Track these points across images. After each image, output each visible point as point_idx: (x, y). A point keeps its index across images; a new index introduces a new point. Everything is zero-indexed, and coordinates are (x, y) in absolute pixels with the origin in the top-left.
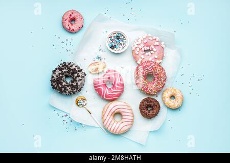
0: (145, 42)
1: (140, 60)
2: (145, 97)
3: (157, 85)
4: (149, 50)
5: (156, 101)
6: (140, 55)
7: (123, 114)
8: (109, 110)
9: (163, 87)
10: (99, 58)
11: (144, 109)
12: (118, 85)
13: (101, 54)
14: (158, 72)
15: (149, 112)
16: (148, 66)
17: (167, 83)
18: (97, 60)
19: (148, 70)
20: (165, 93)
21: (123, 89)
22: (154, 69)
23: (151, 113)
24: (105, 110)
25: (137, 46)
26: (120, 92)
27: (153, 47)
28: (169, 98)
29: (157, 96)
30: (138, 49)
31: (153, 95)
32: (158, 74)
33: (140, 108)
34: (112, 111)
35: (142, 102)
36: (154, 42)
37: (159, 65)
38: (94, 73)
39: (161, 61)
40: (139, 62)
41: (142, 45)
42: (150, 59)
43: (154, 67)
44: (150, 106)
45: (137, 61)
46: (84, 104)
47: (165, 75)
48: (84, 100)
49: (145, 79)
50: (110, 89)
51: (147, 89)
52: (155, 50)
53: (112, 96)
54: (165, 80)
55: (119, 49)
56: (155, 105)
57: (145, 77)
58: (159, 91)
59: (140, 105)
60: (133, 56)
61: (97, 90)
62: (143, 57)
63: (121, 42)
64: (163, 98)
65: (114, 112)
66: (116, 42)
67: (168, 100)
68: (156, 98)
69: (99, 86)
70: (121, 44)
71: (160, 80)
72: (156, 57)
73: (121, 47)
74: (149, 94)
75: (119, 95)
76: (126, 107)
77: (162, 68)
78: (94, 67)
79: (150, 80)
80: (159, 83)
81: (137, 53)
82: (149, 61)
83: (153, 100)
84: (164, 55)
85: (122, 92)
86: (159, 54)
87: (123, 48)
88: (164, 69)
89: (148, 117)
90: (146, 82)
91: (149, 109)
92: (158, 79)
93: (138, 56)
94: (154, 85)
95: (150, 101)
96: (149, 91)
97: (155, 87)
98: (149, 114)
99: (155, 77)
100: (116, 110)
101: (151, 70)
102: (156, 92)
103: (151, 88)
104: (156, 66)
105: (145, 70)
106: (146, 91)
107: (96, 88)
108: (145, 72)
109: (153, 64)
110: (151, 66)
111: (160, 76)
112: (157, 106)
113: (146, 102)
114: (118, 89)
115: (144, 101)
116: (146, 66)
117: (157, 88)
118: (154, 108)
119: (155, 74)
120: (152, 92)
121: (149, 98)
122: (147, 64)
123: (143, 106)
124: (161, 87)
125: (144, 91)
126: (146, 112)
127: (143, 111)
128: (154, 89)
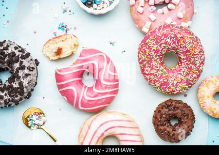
1: (148, 24)
2: (162, 99)
3: (187, 74)
4: (164, 4)
5: (186, 106)
6: (146, 13)
7: (121, 137)
8: (91, 132)
9: (198, 76)
10: (63, 27)
11: (162, 125)
13: (67, 20)
14: (189, 47)
16: (166, 36)
17: (205, 68)
18: (60, 32)
19: (166, 43)
20: (202, 88)
21: (117, 86)
22: (179, 41)
23: (178, 131)
24: (84, 133)
26: (112, 93)
28: (211, 98)
29: (186, 96)
31: (179, 94)
32: (188, 51)
33: (155, 123)
34: (99, 134)
35: (158, 111)
37: (187, 31)
38: (56, 58)
39: (189, 23)
40: (145, 29)
42: (169, 21)
43: (179, 36)
44: (175, 117)
45: (140, 28)
46: (41, 123)
47: (202, 51)
48: (40, 114)
49: (162, 64)
50: (90, 89)
51: (166, 84)
53: (96, 103)
54: (202, 63)
55: (102, 5)
56: (184, 115)
57: (161, 59)
58: (190, 84)
59: (155, 117)
60: (132, 17)
61: (64, 93)
62: (153, 17)
64: (198, 99)
65: (103, 134)
67: (209, 102)
68: (184, 100)
69: (67, 85)
71: (193, 63)
73: (106, 1)
74: (171, 93)
75: (109, 101)
76: (127, 124)
77: (196, 37)
78: (54, 47)
79: (170, 64)
80: (191, 69)
81: (140, 9)
82: (168, 26)
83: (180, 105)
84: (195, 10)
85: (116, 92)
87: (111, 3)
88: (199, 40)
89: (172, 140)
90: (165, 70)
91: (173, 123)
92: (189, 61)
93: (142, 17)
94: (181, 74)
95: (174, 108)
96: (172, 87)
97: (183, 78)
98: (174, 135)
99: (182, 57)
100: (106, 131)
101: (174, 43)
102: (185, 89)
103: (175, 82)
104: (183, 34)
105: (161, 44)
106: (165, 88)
107: (61, 90)
108: (160, 49)
109: (176, 31)
110: (172, 36)
111: (194, 55)
112: (189, 116)
113: (167, 110)
114: (107, 87)
115: (162, 108)
116: (163, 35)
117: (187, 80)
118: (183, 120)
119: (181, 51)
120: (178, 89)
121: (171, 101)
122: (165, 31)
123: (161, 118)
124: (195, 78)
125: (160, 87)
126: (168, 129)
127: (162, 128)
128: (181, 82)
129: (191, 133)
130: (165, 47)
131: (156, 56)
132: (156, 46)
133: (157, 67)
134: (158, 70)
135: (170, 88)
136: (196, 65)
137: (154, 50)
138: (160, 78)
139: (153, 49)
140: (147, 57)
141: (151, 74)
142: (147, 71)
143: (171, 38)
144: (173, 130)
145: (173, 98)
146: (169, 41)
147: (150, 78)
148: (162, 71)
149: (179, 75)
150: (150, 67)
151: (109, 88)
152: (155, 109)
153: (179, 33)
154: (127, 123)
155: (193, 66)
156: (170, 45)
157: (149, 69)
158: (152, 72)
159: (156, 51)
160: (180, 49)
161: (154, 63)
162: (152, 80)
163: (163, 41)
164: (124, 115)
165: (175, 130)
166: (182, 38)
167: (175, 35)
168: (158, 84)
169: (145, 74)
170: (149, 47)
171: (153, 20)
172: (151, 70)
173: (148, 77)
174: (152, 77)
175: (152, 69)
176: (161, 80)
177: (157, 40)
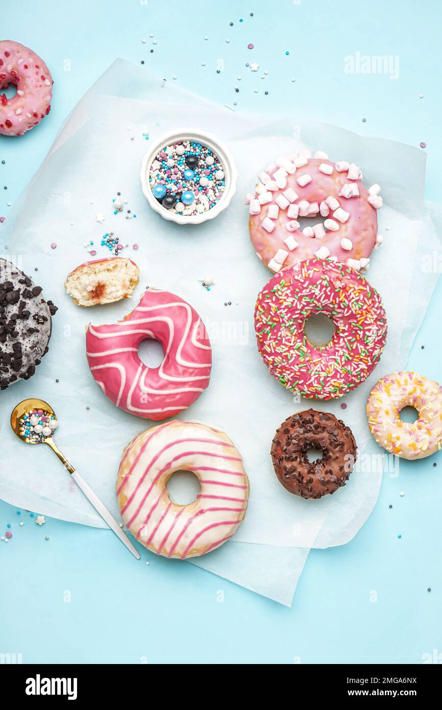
0: (303, 181)
1: (282, 254)
2: (294, 408)
3: (348, 362)
4: (318, 217)
5: (340, 425)
6: (280, 233)
7: (205, 476)
8: (146, 459)
9: (371, 368)
10: (111, 242)
11: (289, 459)
12: (185, 355)
13: (121, 228)
14: (355, 308)
15: (311, 471)
16: (313, 282)
17: (386, 354)
18: (105, 253)
19: (311, 296)
20: (377, 394)
21: (206, 371)
22: (337, 295)
23: (320, 474)
24: (131, 459)
25: (268, 197)
26: (194, 384)
27: (333, 203)
28: (393, 416)
29: (344, 406)
30: (273, 211)
31: (328, 400)
32: (353, 316)
33: (274, 455)
34: (161, 463)
35: (285, 430)
36: (342, 186)
37: (358, 277)
38: (91, 303)
39: (364, 262)
40: (275, 265)
41: (292, 194)
42: (322, 254)
43: (338, 284)
44: (316, 446)
45: (265, 262)
46: (47, 431)
47: (381, 319)
48: (46, 413)
49: (300, 336)
50: (154, 372)
51: (305, 376)
52: (341, 214)
53: (162, 401)
54: (380, 342)
55: (193, 206)
56: (335, 444)
57: (299, 326)
58: (353, 384)
59: (277, 442)
60: (252, 238)
61: (99, 375)
62: (292, 242)
63: (204, 181)
64: (368, 416)
65: (169, 465)
66: (184, 179)
67: (388, 424)
68: (339, 415)
69: (109, 359)
70: (204, 189)
71: (362, 342)
72: (348, 245)
73: (203, 198)
74: (312, 397)
75: (190, 399)
76: (219, 450)
77: (372, 290)
78: (89, 281)
79: (318, 338)
80: (356, 351)
81: (269, 225)
82: (320, 262)
83: (329, 423)
84: (379, 238)
85: (204, 384)
86: (356, 233)
87: (212, 204)
88: (378, 297)
89: (306, 492)
90: (305, 349)
91: (313, 458)
92: (354, 335)
93: (272, 240)
94: (335, 360)
95: (317, 427)
96: (315, 385)
97: (339, 368)
98: (311, 481)
99: (342, 327)
100: (176, 459)
101: (327, 297)
102: (341, 390)
103: (323, 374)
104: (347, 280)
105: (301, 297)
106: (302, 384)
107: (95, 368)
108: (299, 307)
109: (334, 275)
110: (325, 283)
111: (363, 324)
112: (346, 447)
113: (301, 431)
114: (186, 371)
115: (293, 426)
116: (306, 279)
117: (347, 373)
118: (331, 454)
119: (340, 315)
120: (327, 389)
121: (312, 413)
122: (311, 272)
123: (288, 444)
124: (362, 370)
125: (292, 382)
126: (300, 469)
127: (288, 465)
128: (334, 377)
129: (346, 482)
130: (308, 304)
131: (289, 319)
132: (291, 299)
133: (289, 340)
134: (291, 348)
135: (311, 385)
136: (366, 345)
137: (286, 307)
138: (293, 364)
139: (285, 304)
140: (271, 320)
141: (276, 354)
142: (269, 346)
143: (322, 287)
144: (309, 472)
145: (317, 408)
146: (317, 291)
147: (274, 362)
148: (298, 349)
149: (333, 363)
150: (275, 340)
151: (191, 374)
152: (279, 426)
153: (338, 278)
154: (220, 447)
155: (361, 347)
156: (319, 300)
157: (273, 344)
158: (279, 350)
159: (291, 310)
160: (339, 310)
161: (283, 332)
162: (277, 367)
163: (305, 292)
164: (216, 431)
165: (314, 473)
166: (344, 289)
167: (330, 283)
168: (288, 376)
169: (263, 352)
170: (278, 299)
171: (291, 248)
172: (278, 345)
173: (270, 359)
174: (278, 359)
175: (280, 343)
176: (296, 368)
177: (295, 288)
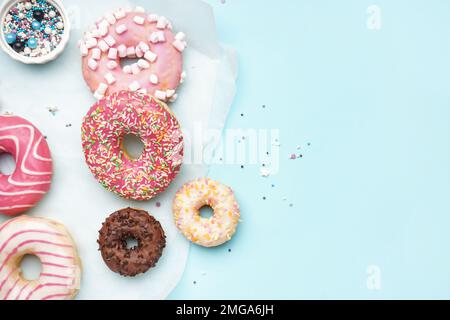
0: (120, 29)
1: (103, 87)
2: (116, 206)
3: (153, 171)
4: (135, 58)
5: (152, 220)
6: (102, 71)
7: (45, 258)
9: (172, 176)
11: (109, 246)
12: (28, 165)
14: (154, 129)
15: (128, 255)
16: (120, 109)
19: (120, 120)
20: (180, 197)
21: (49, 177)
22: (139, 119)
23: (134, 258)
25: (93, 42)
26: (35, 187)
27: (144, 46)
28: (191, 213)
30: (96, 53)
32: (153, 136)
35: (107, 224)
36: (151, 33)
39: (170, 93)
40: (99, 95)
41: (111, 40)
43: (139, 111)
44: (131, 236)
45: (92, 93)
49: (116, 151)
50: (5, 178)
51: (120, 182)
52: (150, 55)
53: (10, 201)
55: (38, 50)
56: (145, 234)
57: (114, 143)
58: (158, 188)
60: (83, 75)
62: (110, 78)
63: (48, 30)
64: (175, 211)
65: (14, 251)
66: (32, 28)
67: (189, 218)
68: (152, 212)
70: (49, 37)
71: (162, 155)
72: (154, 79)
73: (46, 43)
74: (127, 198)
76: (54, 239)
77: (169, 115)
80: (158, 163)
81: (92, 64)
82: (127, 93)
83: (141, 219)
84: (183, 74)
85: (47, 188)
86: (163, 69)
87: (53, 48)
88: (174, 121)
89: (123, 271)
90: (120, 161)
92: (156, 150)
93: (96, 76)
94: (143, 170)
95: (131, 221)
96: (128, 188)
97: (146, 176)
98: (126, 263)
99: (146, 145)
100: (21, 245)
101: (132, 121)
102: (149, 193)
103: (134, 181)
104: (147, 108)
105: (112, 121)
106: (119, 188)
108: (111, 129)
109: (136, 104)
110: (129, 110)
111: (162, 142)
112: (154, 237)
113: (119, 224)
114: (29, 178)
115: (113, 220)
116: (115, 106)
117: (152, 180)
118: (143, 242)
119: (144, 135)
120: (138, 192)
121: (129, 210)
122: (119, 101)
123: (109, 235)
124: (164, 178)
125: (111, 187)
126: (118, 254)
127: (109, 251)
128: (143, 182)
129: (156, 264)
130: (118, 126)
131: (105, 138)
132: (105, 123)
133: (106, 155)
134: (108, 160)
135: (125, 189)
136: (165, 158)
137: (101, 128)
138: (110, 173)
139: (100, 126)
140: (91, 138)
141: (97, 165)
142: (91, 158)
143: (127, 113)
144: (125, 256)
145: (133, 206)
146: (124, 116)
147: (96, 171)
148: (114, 161)
149: (141, 172)
150: (95, 154)
151: (32, 180)
152: (104, 221)
153: (140, 106)
154: (55, 237)
155: (161, 159)
156: (126, 123)
157: (94, 157)
158: (98, 162)
159: (106, 131)
160: (142, 131)
161: (101, 148)
162: (98, 174)
163: (115, 117)
164: (55, 223)
165: (129, 257)
166: (144, 114)
167: (133, 109)
168: (108, 183)
169: (89, 163)
170: (95, 123)
171: (110, 81)
172: (97, 158)
173: (93, 168)
174: (99, 169)
175: (99, 157)
176: (113, 176)
177: (107, 114)
